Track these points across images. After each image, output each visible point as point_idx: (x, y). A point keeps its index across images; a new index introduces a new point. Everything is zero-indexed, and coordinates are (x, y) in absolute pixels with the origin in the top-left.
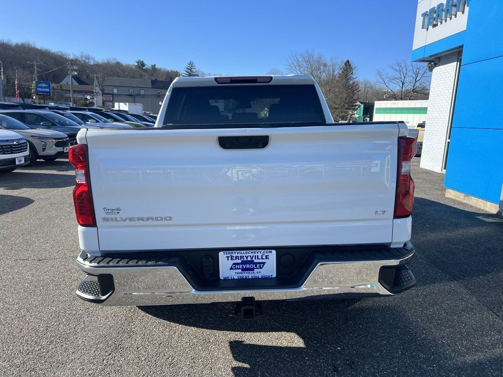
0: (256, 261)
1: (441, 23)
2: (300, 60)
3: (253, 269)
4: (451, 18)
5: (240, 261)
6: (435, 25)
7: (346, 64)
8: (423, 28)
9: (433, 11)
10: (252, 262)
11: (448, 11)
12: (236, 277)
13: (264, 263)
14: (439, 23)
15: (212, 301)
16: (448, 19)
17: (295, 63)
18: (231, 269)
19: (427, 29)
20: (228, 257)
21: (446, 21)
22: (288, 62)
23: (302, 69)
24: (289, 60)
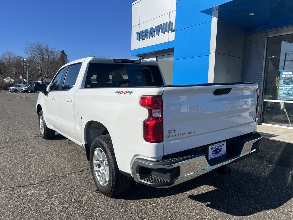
0: (220, 148)
1: (147, 38)
2: (33, 47)
3: (218, 153)
4: (152, 37)
5: (215, 149)
6: (144, 39)
7: (62, 52)
8: (137, 40)
9: (142, 32)
10: (218, 149)
11: (151, 33)
12: (214, 158)
13: (222, 148)
14: (146, 39)
15: (207, 172)
16: (151, 37)
17: (30, 49)
18: (212, 154)
19: (139, 41)
20: (211, 148)
21: (149, 38)
22: (25, 48)
23: (35, 53)
24: (25, 47)
